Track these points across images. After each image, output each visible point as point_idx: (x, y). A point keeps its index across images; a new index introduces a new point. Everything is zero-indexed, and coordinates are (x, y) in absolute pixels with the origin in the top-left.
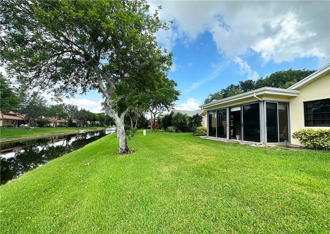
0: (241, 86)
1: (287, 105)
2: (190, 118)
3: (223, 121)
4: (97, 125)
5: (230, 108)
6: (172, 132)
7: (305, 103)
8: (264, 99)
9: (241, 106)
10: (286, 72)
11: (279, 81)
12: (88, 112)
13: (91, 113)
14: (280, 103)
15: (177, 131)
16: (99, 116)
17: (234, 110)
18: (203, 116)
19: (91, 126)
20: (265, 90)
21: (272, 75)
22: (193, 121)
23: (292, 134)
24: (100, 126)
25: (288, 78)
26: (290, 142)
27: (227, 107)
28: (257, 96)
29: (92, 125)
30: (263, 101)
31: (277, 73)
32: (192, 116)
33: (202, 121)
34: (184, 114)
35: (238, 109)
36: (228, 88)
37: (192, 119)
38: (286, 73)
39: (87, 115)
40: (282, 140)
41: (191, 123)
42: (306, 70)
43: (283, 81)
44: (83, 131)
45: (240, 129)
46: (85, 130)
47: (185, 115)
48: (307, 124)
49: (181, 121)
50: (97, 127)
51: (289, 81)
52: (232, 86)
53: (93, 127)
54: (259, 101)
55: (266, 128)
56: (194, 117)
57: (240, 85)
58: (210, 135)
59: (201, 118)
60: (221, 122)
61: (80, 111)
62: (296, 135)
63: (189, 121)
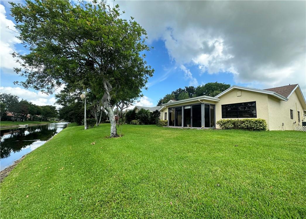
0: (187, 91)
1: (214, 106)
2: (151, 113)
3: (178, 116)
4: (40, 120)
5: (184, 107)
6: (136, 124)
7: (222, 106)
8: (204, 102)
9: (191, 105)
10: (214, 83)
11: (210, 90)
12: (30, 105)
13: (34, 105)
14: (211, 105)
15: (140, 124)
16: (43, 110)
17: (187, 108)
18: (161, 112)
19: (32, 121)
20: (204, 97)
21: (206, 84)
22: (153, 116)
23: (216, 122)
24: (43, 120)
25: (215, 88)
26: (215, 127)
27: (182, 106)
28: (200, 100)
29: (33, 119)
30: (203, 103)
31: (209, 83)
32: (152, 112)
33: (160, 116)
34: (146, 110)
35: (189, 107)
36: (177, 91)
37: (153, 114)
38: (214, 85)
39: (30, 108)
40: (212, 126)
41: (151, 117)
42: (225, 84)
43: (212, 90)
44: (24, 125)
45: (190, 120)
46: (27, 125)
47: (148, 110)
48: (223, 117)
49: (145, 115)
50: (40, 121)
51: (216, 90)
52: (180, 89)
53: (34, 122)
54: (201, 103)
55: (204, 118)
56: (154, 112)
57: (185, 90)
58: (170, 125)
59: (159, 113)
60: (176, 117)
61: (21, 102)
62: (218, 123)
63: (150, 115)
